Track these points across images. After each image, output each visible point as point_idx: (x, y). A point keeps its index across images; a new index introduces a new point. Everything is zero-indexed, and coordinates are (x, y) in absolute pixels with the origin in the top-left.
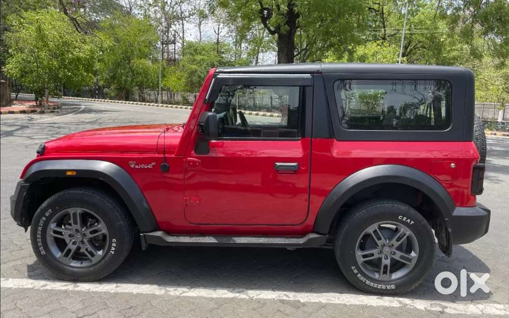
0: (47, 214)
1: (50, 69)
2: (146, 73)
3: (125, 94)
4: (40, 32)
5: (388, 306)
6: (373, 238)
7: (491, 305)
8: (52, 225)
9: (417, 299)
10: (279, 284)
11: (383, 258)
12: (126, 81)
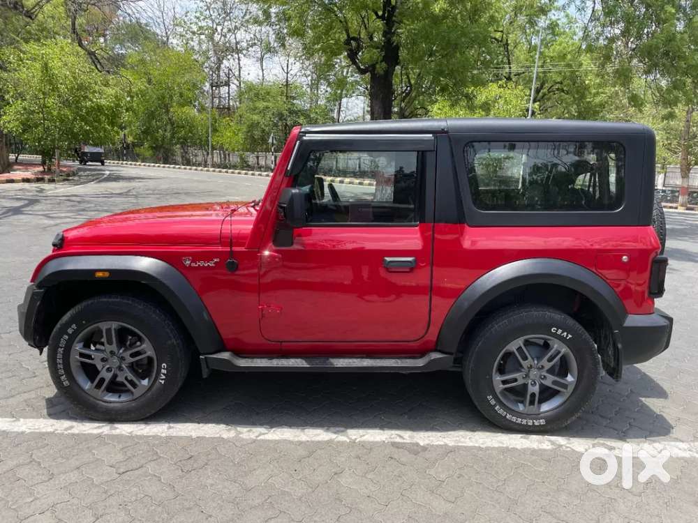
0: (70, 331)
1: (62, 121)
2: (190, 125)
3: (163, 155)
4: (47, 71)
5: (536, 447)
6: (517, 357)
7: (673, 443)
8: (77, 345)
9: (574, 437)
10: (389, 420)
11: (530, 384)
12: (164, 138)
